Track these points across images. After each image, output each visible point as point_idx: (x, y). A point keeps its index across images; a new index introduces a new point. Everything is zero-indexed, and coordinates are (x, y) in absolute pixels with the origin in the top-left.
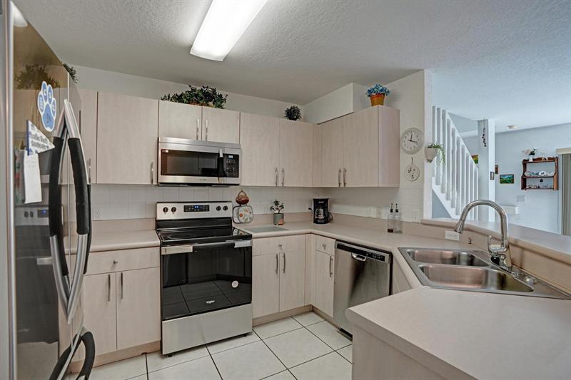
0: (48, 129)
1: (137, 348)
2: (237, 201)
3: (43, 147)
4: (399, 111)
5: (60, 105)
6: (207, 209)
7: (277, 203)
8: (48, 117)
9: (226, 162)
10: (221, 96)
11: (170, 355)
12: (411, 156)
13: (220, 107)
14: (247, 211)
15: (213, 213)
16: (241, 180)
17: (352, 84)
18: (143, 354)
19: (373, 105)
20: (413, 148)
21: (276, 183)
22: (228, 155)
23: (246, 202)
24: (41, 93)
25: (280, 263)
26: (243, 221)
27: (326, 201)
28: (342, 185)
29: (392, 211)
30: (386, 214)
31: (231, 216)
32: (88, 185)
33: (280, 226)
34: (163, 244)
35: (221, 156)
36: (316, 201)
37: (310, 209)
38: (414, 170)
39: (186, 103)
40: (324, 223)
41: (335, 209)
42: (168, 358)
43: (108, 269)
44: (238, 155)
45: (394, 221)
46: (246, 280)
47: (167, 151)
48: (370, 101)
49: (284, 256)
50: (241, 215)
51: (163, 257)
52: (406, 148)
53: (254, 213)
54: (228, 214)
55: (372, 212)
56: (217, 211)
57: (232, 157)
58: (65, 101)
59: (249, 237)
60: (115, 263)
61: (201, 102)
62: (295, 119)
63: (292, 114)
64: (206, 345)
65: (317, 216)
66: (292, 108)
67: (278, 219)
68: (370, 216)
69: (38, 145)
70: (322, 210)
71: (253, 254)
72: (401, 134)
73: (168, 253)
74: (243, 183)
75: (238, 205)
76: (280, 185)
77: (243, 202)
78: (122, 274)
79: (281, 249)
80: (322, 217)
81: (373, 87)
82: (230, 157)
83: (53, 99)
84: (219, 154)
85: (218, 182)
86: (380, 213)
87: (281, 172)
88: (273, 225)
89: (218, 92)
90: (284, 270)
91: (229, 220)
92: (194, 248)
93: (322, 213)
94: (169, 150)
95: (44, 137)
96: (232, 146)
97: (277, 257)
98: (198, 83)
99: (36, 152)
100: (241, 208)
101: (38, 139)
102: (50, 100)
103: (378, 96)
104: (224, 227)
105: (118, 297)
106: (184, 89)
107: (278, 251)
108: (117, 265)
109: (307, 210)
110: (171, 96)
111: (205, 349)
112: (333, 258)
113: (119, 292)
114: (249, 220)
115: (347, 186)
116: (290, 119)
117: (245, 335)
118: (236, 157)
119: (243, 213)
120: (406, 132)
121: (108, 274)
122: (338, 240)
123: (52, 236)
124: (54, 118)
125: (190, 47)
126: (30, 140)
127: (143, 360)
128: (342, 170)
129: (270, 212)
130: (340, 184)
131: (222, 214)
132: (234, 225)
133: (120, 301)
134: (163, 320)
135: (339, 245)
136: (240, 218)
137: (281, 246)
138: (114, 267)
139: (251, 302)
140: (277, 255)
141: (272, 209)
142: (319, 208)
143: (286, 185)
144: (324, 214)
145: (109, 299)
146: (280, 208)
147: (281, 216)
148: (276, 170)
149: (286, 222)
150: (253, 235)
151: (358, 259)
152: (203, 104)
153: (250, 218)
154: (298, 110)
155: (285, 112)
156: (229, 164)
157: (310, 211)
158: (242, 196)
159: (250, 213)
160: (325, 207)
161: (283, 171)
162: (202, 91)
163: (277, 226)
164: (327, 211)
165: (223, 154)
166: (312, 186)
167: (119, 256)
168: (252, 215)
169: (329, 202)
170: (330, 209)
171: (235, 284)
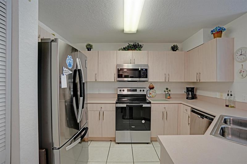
0: (70, 68)
1: (108, 138)
3: (68, 73)
4: (234, 38)
5: (75, 61)
6: (136, 90)
7: (167, 89)
8: (70, 65)
10: (141, 45)
11: (118, 143)
12: (242, 64)
13: (140, 50)
14: (153, 92)
15: (138, 92)
16: (148, 79)
17: (202, 29)
18: (110, 140)
19: (214, 38)
20: (242, 59)
21: (165, 80)
22: (143, 69)
23: (153, 88)
24: (67, 59)
25: (165, 116)
26: (151, 96)
27: (193, 89)
29: (228, 95)
30: (225, 96)
31: (146, 94)
32: (83, 83)
34: (117, 103)
35: (140, 70)
36: (187, 88)
38: (243, 72)
41: (198, 93)
42: (118, 144)
43: (100, 110)
44: (147, 69)
45: (229, 101)
46: (148, 120)
48: (213, 36)
49: (167, 113)
50: (151, 94)
51: (116, 107)
52: (238, 59)
53: (157, 93)
54: (145, 93)
55: (217, 95)
56: (140, 92)
58: (77, 59)
59: (150, 103)
60: (101, 108)
61: (132, 49)
62: (176, 51)
63: (174, 48)
64: (132, 143)
65: (188, 95)
66: (174, 46)
67: (167, 96)
68: (216, 97)
69: (66, 73)
70: (190, 93)
71: (151, 110)
72: (235, 51)
73: (118, 106)
74: (150, 81)
75: (150, 89)
76: (167, 81)
77: (152, 88)
78: (103, 112)
79: (165, 109)
80: (190, 96)
81: (214, 28)
83: (72, 59)
84: (139, 69)
85: (139, 80)
86: (222, 96)
87: (167, 75)
88: (165, 99)
89: (140, 44)
90: (166, 119)
91: (145, 95)
92: (127, 105)
93: (191, 94)
94: (120, 69)
95: (68, 70)
96: (145, 65)
97: (163, 113)
98: (131, 42)
99: (66, 74)
100: (151, 91)
101: (66, 71)
102: (71, 60)
103: (218, 33)
104: (143, 98)
105: (102, 119)
106: (126, 45)
107: (164, 110)
110: (122, 48)
111: (130, 145)
112: (190, 116)
113: (103, 118)
114: (154, 96)
115: (201, 81)
116: (173, 51)
117: (148, 143)
118: (146, 70)
119: (152, 93)
120: (238, 50)
122: (192, 108)
123: (74, 97)
124: (72, 65)
125: (123, 30)
126: (64, 72)
127: (110, 142)
128: (198, 74)
129: (164, 93)
130: (197, 80)
131: (142, 93)
132: (147, 98)
133: (103, 121)
134: (116, 130)
135: (192, 110)
136: (150, 95)
137: (165, 108)
138: (101, 109)
139: (150, 130)
140: (163, 112)
141: (165, 91)
142: (189, 92)
143: (170, 81)
144: (192, 95)
145: (100, 120)
146: (168, 91)
147: (169, 95)
148: (165, 74)
149: (171, 98)
150: (152, 102)
151: (201, 118)
152: (133, 50)
153: (155, 95)
154: (177, 46)
155: (171, 48)
156: (143, 73)
157: (185, 93)
158: (151, 86)
159: (155, 93)
160: (192, 92)
161: (169, 75)
162: (133, 44)
163: (167, 99)
164: (194, 93)
165: (141, 69)
166: (184, 81)
167: (103, 106)
168: (155, 94)
169: (195, 89)
170: (196, 93)
171: (143, 121)
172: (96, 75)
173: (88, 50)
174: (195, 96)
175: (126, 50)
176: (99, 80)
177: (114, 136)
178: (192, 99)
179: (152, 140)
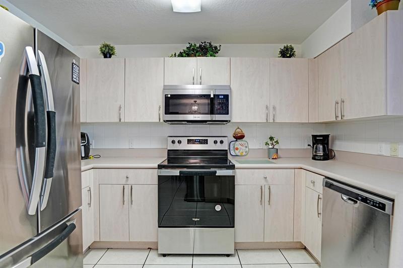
1: (145, 243)
2: (234, 137)
6: (206, 142)
7: (271, 139)
9: (216, 102)
10: (216, 48)
11: (164, 255)
13: (213, 56)
14: (242, 145)
15: (210, 146)
16: (231, 117)
18: (149, 248)
21: (267, 119)
22: (219, 95)
23: (242, 137)
25: (265, 195)
26: (239, 154)
27: (326, 137)
28: (339, 119)
31: (227, 149)
33: (274, 161)
34: (160, 167)
35: (212, 96)
36: (314, 137)
37: (309, 145)
39: (185, 57)
40: (322, 160)
41: (338, 147)
42: (163, 257)
43: (123, 182)
44: (228, 95)
47: (169, 96)
48: (376, 11)
49: (269, 189)
50: (237, 149)
51: (159, 177)
53: (250, 148)
54: (224, 147)
55: (384, 150)
56: (213, 144)
57: (222, 97)
59: (232, 167)
60: (127, 178)
61: (198, 54)
62: (290, 57)
63: (287, 53)
64: (193, 255)
65: (316, 152)
66: (285, 47)
67: (271, 154)
68: (380, 153)
70: (319, 148)
71: (236, 184)
73: (162, 174)
74: (233, 120)
75: (235, 140)
76: (271, 121)
77: (239, 137)
78: (131, 186)
79: (267, 181)
80: (321, 153)
82: (220, 97)
84: (210, 95)
85: (210, 119)
86: (395, 150)
87: (271, 109)
88: (268, 159)
89: (214, 44)
90: (269, 201)
91: (225, 153)
92: (180, 172)
93: (321, 150)
94: (171, 95)
96: (223, 88)
97: (261, 189)
100: (237, 143)
104: (221, 158)
105: (130, 203)
106: (184, 47)
107: (263, 183)
108: (129, 179)
109: (306, 147)
110: (177, 54)
111: (190, 258)
112: (321, 196)
113: (130, 200)
114: (244, 154)
115: (345, 118)
116: (283, 57)
117: (228, 255)
118: (226, 97)
119: (239, 147)
121: (122, 186)
122: (326, 177)
127: (146, 253)
128: (340, 102)
129: (265, 147)
130: (336, 117)
131: (218, 147)
132: (230, 157)
133: (131, 207)
134: (159, 227)
135: (327, 183)
136: (236, 151)
137: (266, 178)
138: (127, 181)
139: (233, 227)
140: (262, 187)
141: (267, 144)
142: (318, 144)
143: (277, 121)
144: (324, 150)
145: (124, 204)
146: (275, 144)
147: (275, 151)
148: (267, 107)
149: (280, 158)
150: (237, 165)
151: (350, 201)
152: (199, 56)
153: (246, 152)
154: (292, 49)
155: (279, 53)
156: (220, 103)
157: (309, 147)
158: (239, 133)
159: (246, 147)
160: (326, 144)
161: (274, 108)
162: (200, 46)
163: (271, 160)
164: (328, 147)
165: (214, 95)
166: (307, 122)
167: (130, 173)
168: (247, 149)
169: (330, 138)
170: (332, 146)
171: (218, 208)
172: (120, 108)
173: (105, 57)
174: (331, 153)
175: (183, 57)
176: (127, 119)
177: (154, 240)
178: (324, 159)
179: (237, 248)
